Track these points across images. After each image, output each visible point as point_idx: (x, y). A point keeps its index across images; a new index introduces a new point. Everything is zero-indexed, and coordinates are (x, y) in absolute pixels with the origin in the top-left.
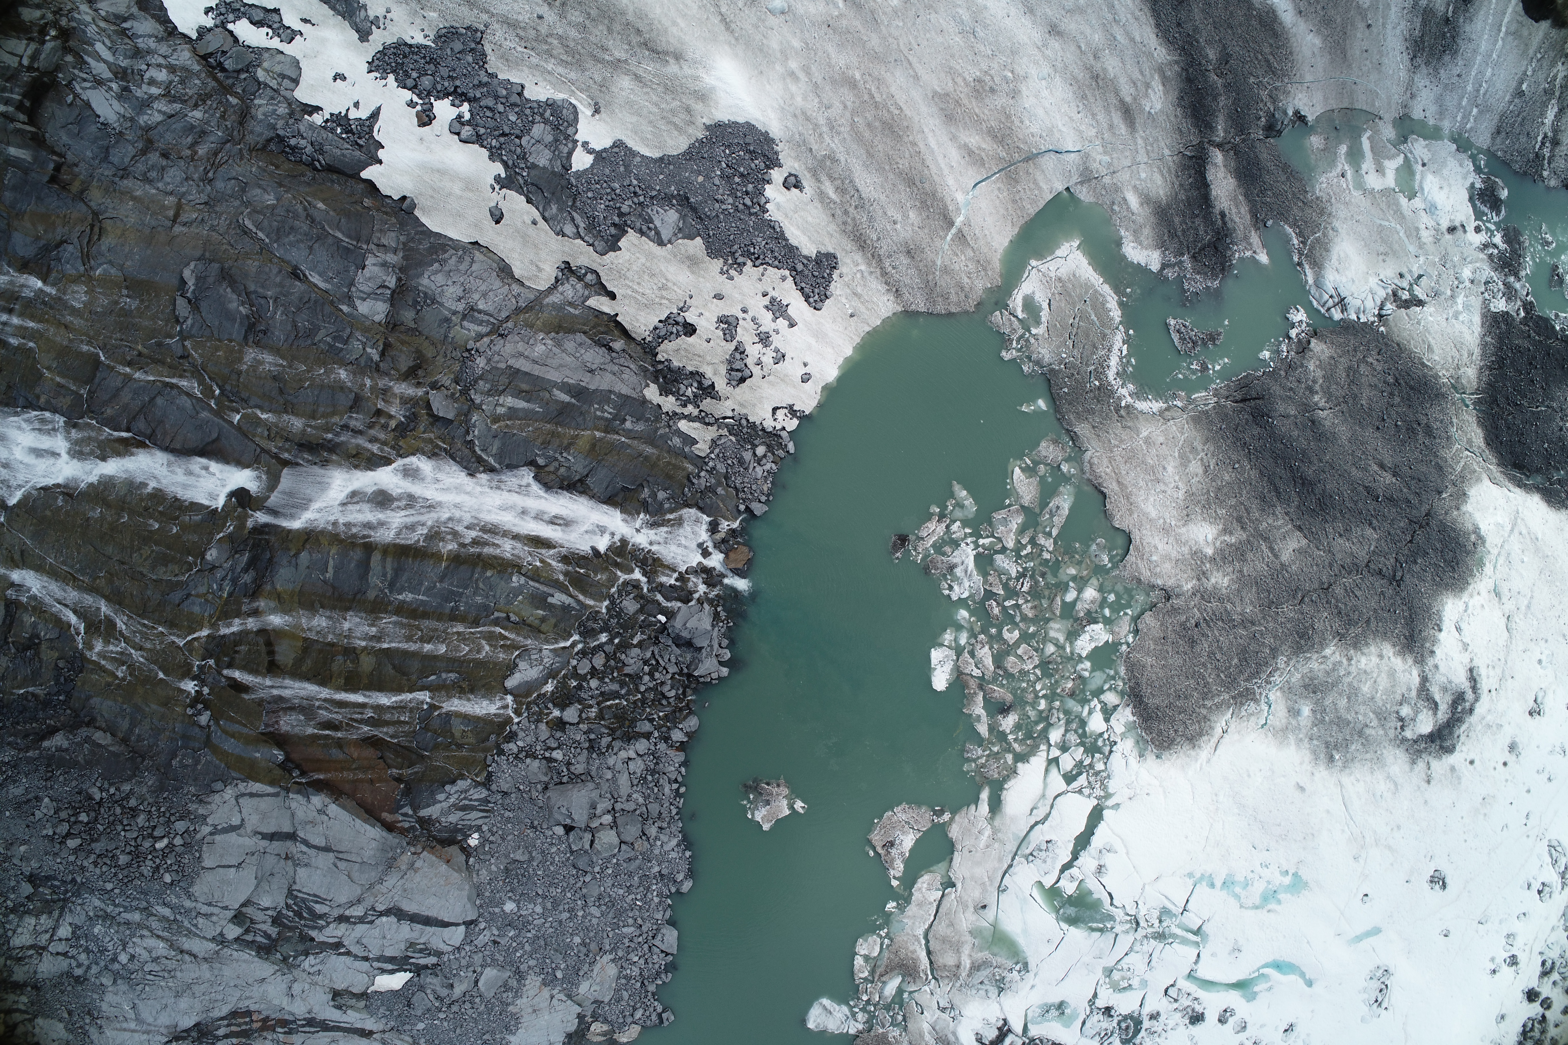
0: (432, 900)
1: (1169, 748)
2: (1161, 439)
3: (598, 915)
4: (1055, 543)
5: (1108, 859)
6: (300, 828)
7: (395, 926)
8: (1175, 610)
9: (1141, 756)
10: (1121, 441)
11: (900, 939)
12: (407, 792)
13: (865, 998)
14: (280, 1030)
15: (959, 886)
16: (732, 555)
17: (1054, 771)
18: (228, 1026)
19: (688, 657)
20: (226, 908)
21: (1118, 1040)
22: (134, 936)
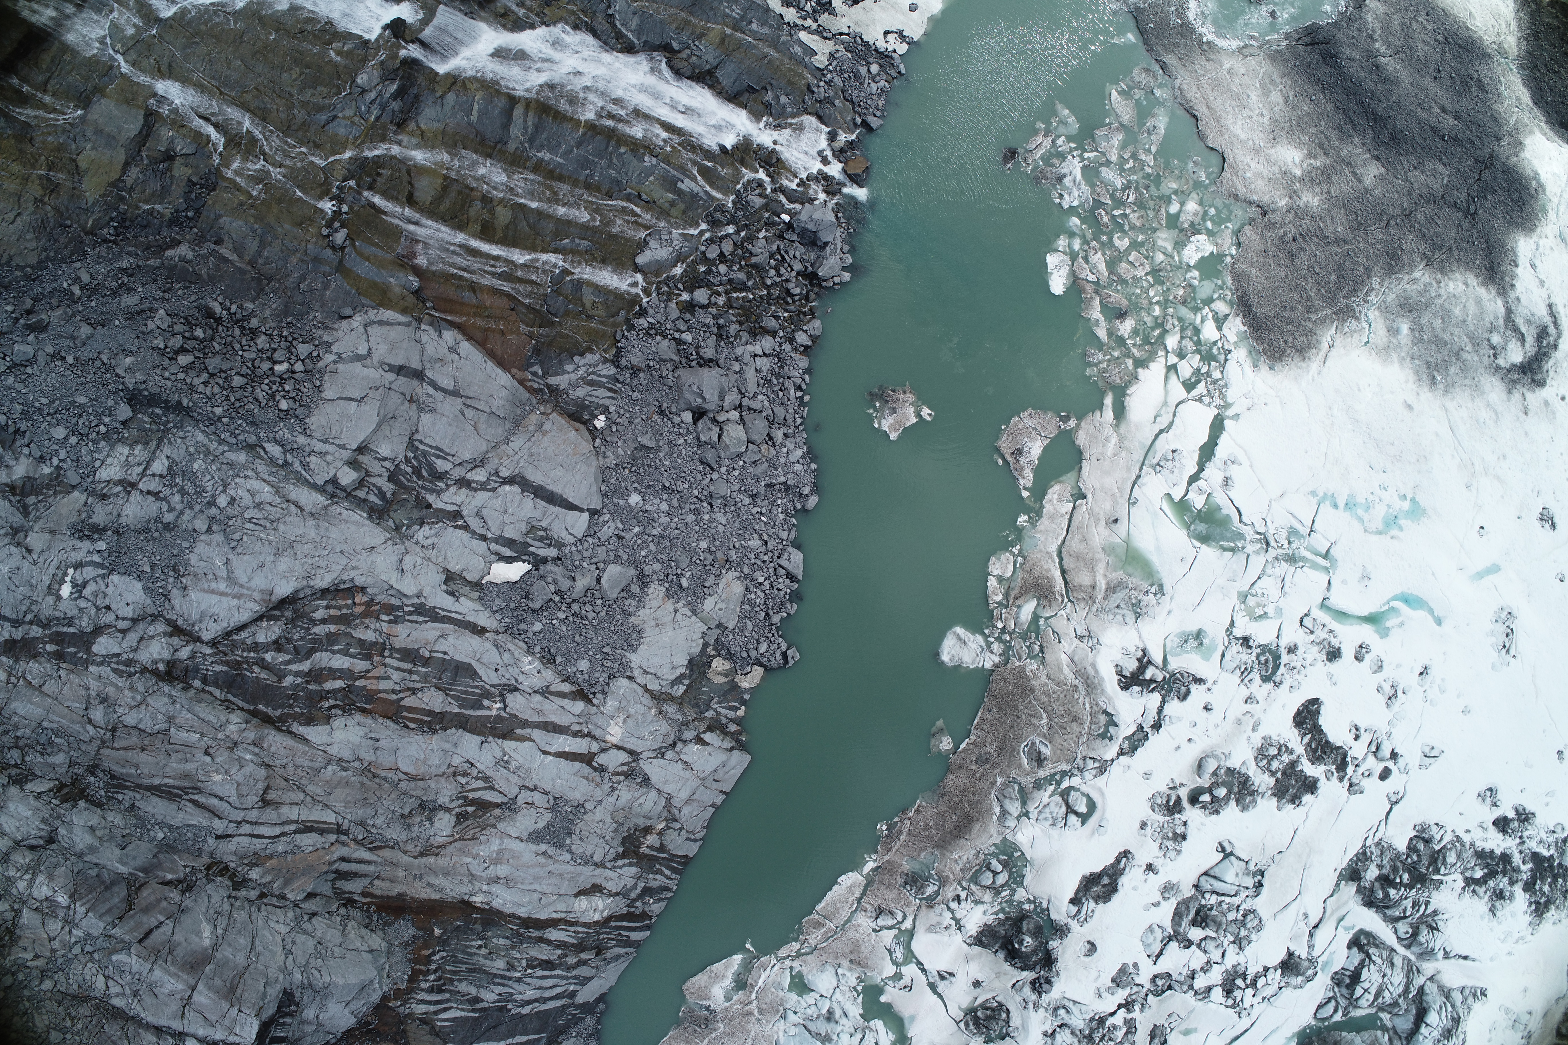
0: (558, 472)
1: (1280, 359)
2: (1243, 71)
3: (724, 522)
4: (1155, 159)
5: (1234, 471)
6: (428, 366)
7: (518, 498)
8: (1272, 225)
9: (1255, 366)
10: (1207, 71)
11: (1034, 556)
12: (537, 351)
13: (1000, 625)
14: (384, 617)
15: (1089, 496)
16: (850, 163)
17: (1173, 378)
18: (328, 607)
19: (812, 256)
20: (342, 447)
21: (1258, 676)
22: (238, 476)
